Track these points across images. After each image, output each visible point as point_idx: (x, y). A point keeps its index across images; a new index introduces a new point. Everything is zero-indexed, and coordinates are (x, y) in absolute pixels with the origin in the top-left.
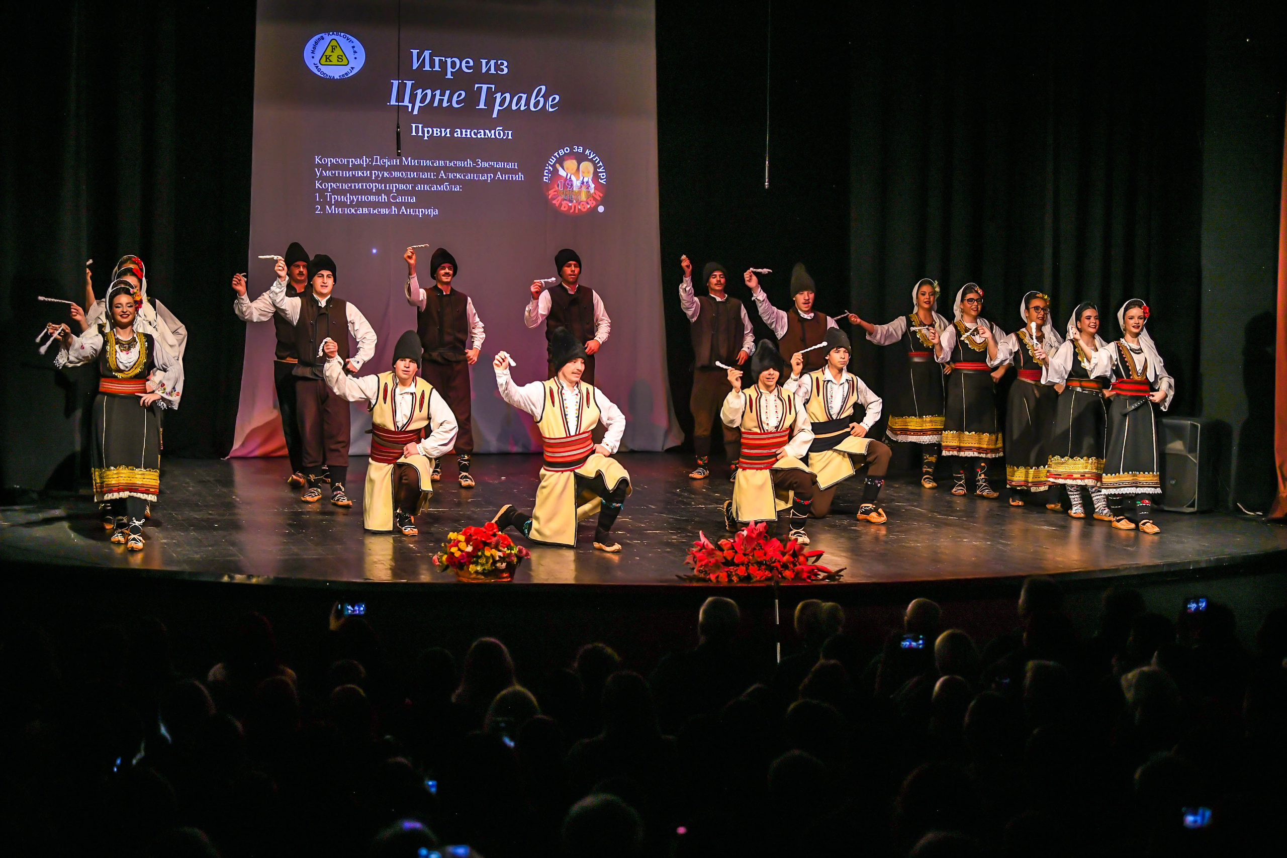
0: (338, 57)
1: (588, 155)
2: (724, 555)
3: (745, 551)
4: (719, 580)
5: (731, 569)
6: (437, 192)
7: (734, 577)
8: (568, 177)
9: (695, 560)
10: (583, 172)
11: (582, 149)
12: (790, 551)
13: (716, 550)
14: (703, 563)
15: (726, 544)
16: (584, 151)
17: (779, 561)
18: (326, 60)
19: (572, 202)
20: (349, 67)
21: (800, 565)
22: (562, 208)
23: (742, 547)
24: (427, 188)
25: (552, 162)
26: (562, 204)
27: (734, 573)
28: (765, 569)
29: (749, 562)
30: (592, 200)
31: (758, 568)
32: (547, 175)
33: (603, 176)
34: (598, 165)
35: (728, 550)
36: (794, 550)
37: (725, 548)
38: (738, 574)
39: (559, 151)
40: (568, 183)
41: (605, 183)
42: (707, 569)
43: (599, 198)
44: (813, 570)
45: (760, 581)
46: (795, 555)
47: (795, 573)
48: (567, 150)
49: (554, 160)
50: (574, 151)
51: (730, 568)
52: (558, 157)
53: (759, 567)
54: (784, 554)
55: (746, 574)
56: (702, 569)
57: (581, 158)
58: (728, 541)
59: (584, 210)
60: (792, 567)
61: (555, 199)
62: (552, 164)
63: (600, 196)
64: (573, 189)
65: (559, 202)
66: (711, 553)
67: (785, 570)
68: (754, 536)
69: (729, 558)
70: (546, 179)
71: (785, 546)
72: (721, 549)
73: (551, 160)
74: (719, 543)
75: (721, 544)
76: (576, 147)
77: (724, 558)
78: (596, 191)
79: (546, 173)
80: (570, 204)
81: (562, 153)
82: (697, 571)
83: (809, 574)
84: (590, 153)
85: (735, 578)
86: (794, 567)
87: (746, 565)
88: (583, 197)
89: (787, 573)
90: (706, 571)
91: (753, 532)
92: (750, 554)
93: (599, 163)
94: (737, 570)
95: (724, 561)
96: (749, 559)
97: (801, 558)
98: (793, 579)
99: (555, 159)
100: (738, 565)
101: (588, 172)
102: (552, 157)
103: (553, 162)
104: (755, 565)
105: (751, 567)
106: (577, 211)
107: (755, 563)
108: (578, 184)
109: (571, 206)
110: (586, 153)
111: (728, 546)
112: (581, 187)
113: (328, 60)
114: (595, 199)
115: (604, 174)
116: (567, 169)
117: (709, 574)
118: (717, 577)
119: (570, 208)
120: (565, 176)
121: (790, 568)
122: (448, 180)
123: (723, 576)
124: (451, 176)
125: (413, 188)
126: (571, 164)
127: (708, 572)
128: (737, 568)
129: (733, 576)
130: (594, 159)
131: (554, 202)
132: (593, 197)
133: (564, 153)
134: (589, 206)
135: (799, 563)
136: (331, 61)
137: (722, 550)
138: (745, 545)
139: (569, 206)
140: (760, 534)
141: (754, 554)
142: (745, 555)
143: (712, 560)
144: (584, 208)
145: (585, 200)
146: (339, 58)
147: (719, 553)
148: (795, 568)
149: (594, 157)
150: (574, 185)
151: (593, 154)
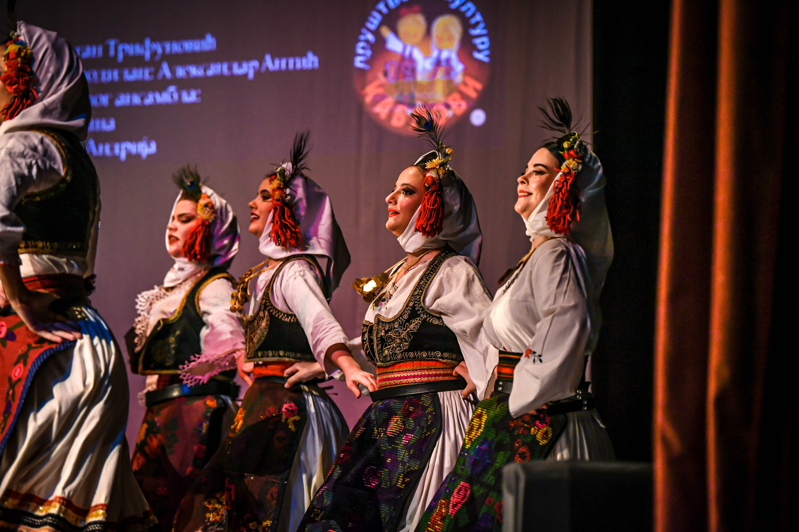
6: (156, 106)
8: (407, 54)
10: (440, 39)
19: (413, 106)
24: (136, 100)
25: (373, 24)
26: (393, 113)
32: (363, 51)
33: (483, 43)
34: (473, 21)
40: (406, 66)
41: (486, 59)
49: (376, 19)
52: (386, 11)
57: (434, 10)
61: (377, 104)
62: (373, 28)
63: (476, 90)
64: (416, 77)
65: (386, 109)
70: (361, 62)
73: (370, 18)
78: (467, 78)
79: (363, 48)
80: (410, 112)
81: (393, 3)
88: (439, 93)
93: (473, 15)
99: (380, 18)
101: (451, 39)
103: (377, 22)
108: (427, 66)
112: (434, 72)
114: (464, 96)
115: (485, 39)
116: (405, 36)
122: (175, 81)
124: (181, 72)
125: (112, 101)
126: (412, 25)
130: (464, 9)
131: (376, 110)
132: (460, 91)
133: (398, 2)
134: (451, 112)
144: (441, 117)
145: (442, 99)
149: (463, 5)
150: (420, 69)
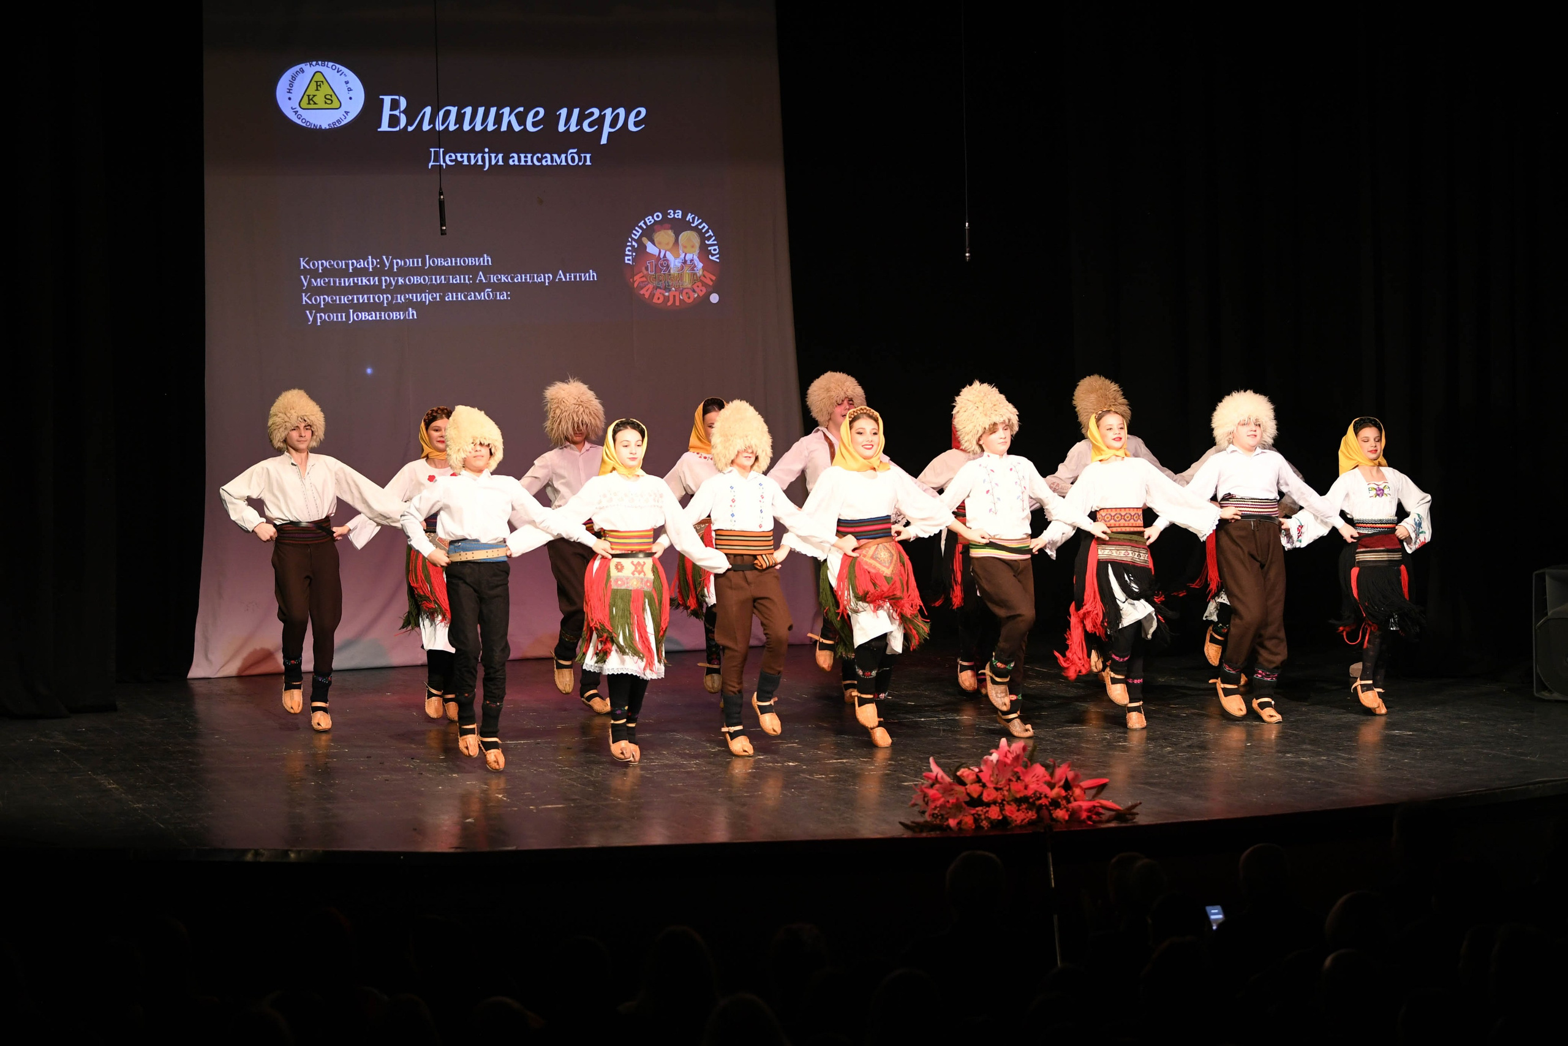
0: (326, 98)
1: (691, 221)
2: (968, 791)
3: (997, 784)
4: (963, 827)
5: (978, 811)
7: (984, 822)
8: (662, 255)
9: (926, 799)
10: (685, 247)
11: (680, 214)
12: (1060, 781)
13: (954, 784)
14: (938, 803)
15: (968, 775)
16: (684, 215)
17: (1046, 797)
18: (309, 102)
19: (670, 290)
20: (341, 112)
21: (1075, 800)
22: (655, 300)
23: (992, 779)
25: (636, 235)
26: (654, 294)
27: (983, 817)
28: (1026, 809)
29: (1003, 800)
30: (700, 284)
31: (1017, 808)
32: (630, 253)
35: (972, 784)
36: (1066, 779)
37: (967, 781)
38: (989, 818)
39: (646, 219)
40: (662, 264)
42: (943, 812)
43: (711, 283)
44: (1094, 807)
45: (1021, 827)
46: (1067, 786)
47: (1069, 813)
48: (658, 216)
49: (638, 232)
50: (669, 216)
51: (977, 809)
52: (645, 227)
53: (1019, 806)
54: (1052, 786)
55: (1001, 818)
56: (936, 812)
57: (680, 227)
58: (970, 771)
59: (687, 300)
60: (1065, 804)
61: (642, 288)
62: (636, 238)
63: (712, 280)
64: (669, 271)
65: (649, 291)
66: (947, 790)
67: (1055, 809)
68: (1009, 761)
69: (975, 795)
70: (629, 260)
71: (1052, 775)
72: (961, 782)
73: (634, 232)
74: (958, 773)
75: (961, 775)
76: (672, 212)
77: (968, 794)
78: (706, 273)
79: (629, 251)
80: (667, 294)
81: (650, 222)
82: (930, 815)
83: (1089, 814)
84: (693, 219)
85: (985, 824)
86: (1067, 804)
87: (1000, 804)
88: (687, 282)
89: (1060, 814)
90: (942, 815)
91: (1006, 756)
92: (1004, 789)
94: (987, 811)
95: (967, 799)
96: (1004, 796)
97: (1077, 791)
98: (1067, 822)
99: (640, 231)
100: (988, 805)
101: (693, 247)
102: (637, 228)
103: (638, 234)
104: (1012, 803)
105: (1007, 807)
106: (677, 303)
107: (1012, 801)
108: (677, 264)
109: (669, 296)
110: (687, 219)
111: (974, 777)
112: (682, 268)
113: (311, 102)
114: (704, 284)
115: (715, 247)
116: (660, 243)
117: (947, 819)
118: (959, 823)
119: (667, 299)
120: (657, 255)
121: (1062, 807)
123: (968, 820)
126: (665, 236)
127: (946, 816)
128: (987, 809)
129: (982, 821)
131: (642, 292)
132: (701, 281)
133: (653, 221)
134: (696, 296)
135: (1074, 798)
136: (315, 103)
137: (963, 784)
138: (997, 775)
139: (663, 295)
140: (1017, 758)
141: (1010, 789)
142: (997, 789)
143: (952, 800)
144: (689, 298)
145: (690, 286)
146: (328, 99)
147: (959, 788)
148: (1070, 806)
149: (700, 224)
150: (672, 266)
151: (698, 220)
